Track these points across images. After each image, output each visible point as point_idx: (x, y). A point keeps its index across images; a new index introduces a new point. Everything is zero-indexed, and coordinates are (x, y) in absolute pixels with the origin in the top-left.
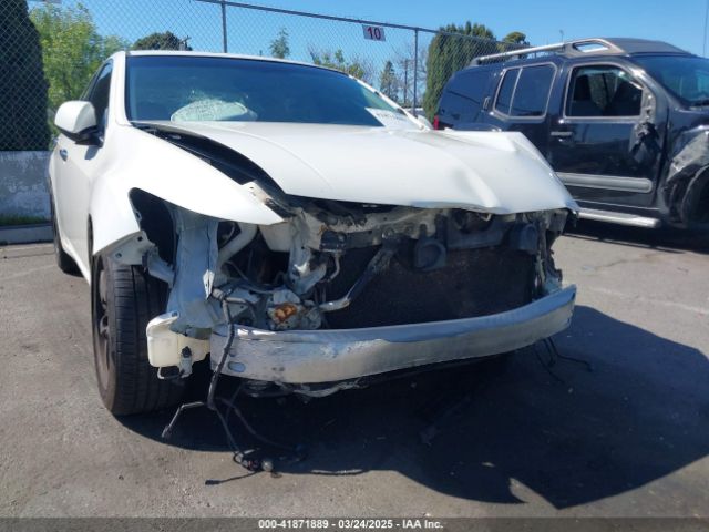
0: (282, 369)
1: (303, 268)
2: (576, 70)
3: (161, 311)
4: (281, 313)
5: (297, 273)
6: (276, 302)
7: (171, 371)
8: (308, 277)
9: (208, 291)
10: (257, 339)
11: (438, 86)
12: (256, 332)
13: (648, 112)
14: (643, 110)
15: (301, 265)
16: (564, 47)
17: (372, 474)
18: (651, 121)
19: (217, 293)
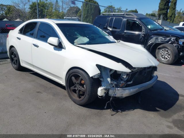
0: (123, 95)
1: (125, 77)
2: (127, 20)
3: (101, 86)
4: (122, 85)
5: (123, 78)
6: (121, 83)
7: (102, 96)
8: (125, 78)
9: (110, 82)
10: (118, 90)
11: (85, 16)
12: (118, 89)
13: (143, 31)
14: (142, 31)
15: (124, 76)
16: (124, 14)
17: (135, 110)
18: (144, 33)
19: (112, 82)
